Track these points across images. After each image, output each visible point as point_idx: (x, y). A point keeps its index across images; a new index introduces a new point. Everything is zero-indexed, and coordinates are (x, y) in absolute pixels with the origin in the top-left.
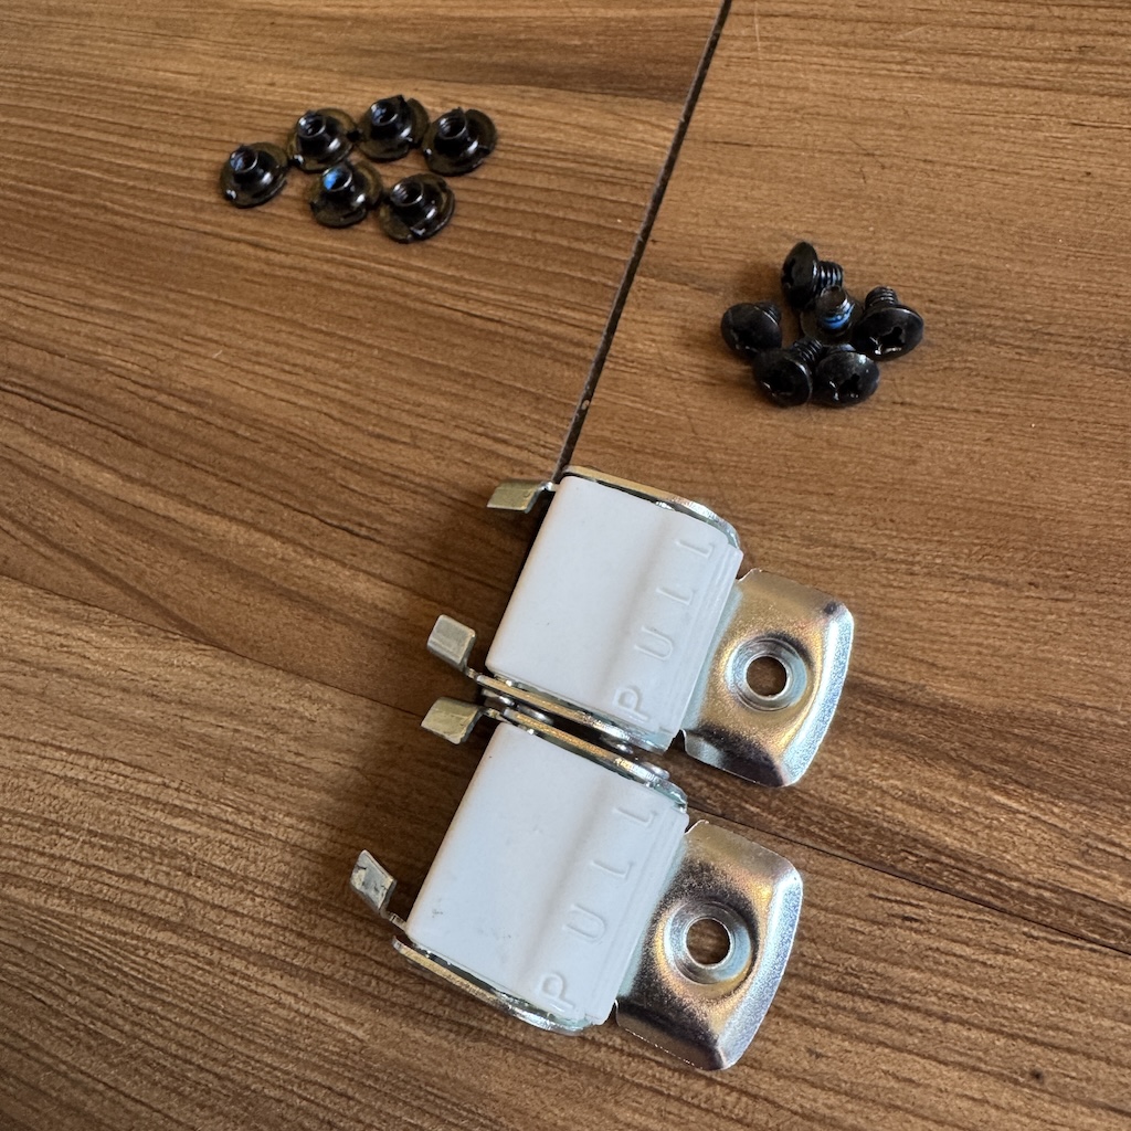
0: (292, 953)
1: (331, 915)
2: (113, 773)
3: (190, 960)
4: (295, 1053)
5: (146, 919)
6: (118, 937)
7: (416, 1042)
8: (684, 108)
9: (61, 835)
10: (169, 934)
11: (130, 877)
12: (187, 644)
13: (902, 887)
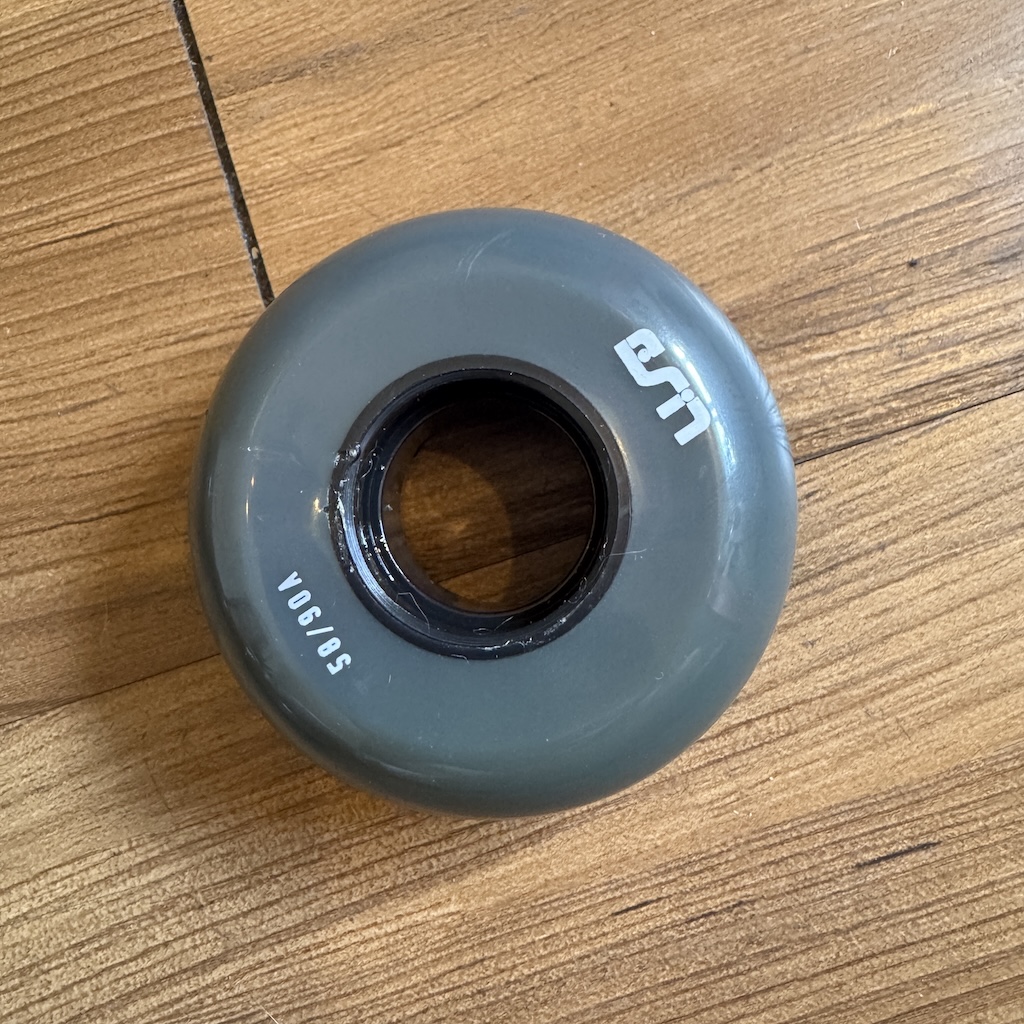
0: (346, 894)
1: (356, 840)
2: (54, 883)
3: (258, 972)
4: (410, 966)
5: (190, 973)
6: (176, 1007)
9: (48, 972)
10: (223, 967)
11: (145, 953)
12: (34, 722)
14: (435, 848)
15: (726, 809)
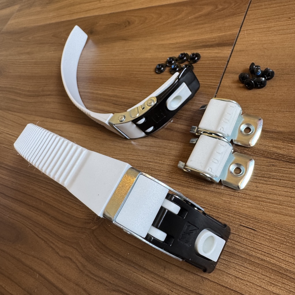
1: (175, 174)
2: (140, 157)
7: (189, 191)
8: (233, 47)
13: (272, 160)
14: (183, 181)
15: (226, 203)
